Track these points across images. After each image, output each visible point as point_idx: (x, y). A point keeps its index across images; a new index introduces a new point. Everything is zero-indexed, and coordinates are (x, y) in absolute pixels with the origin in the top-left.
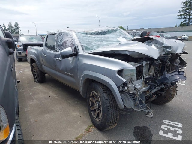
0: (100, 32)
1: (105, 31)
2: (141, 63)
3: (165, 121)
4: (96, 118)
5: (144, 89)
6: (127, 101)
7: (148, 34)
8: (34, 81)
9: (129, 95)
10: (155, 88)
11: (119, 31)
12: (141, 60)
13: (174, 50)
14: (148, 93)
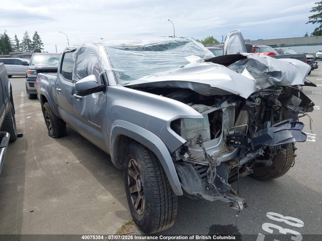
0: (154, 46)
1: (163, 44)
2: (217, 107)
3: (270, 215)
4: (137, 209)
5: (224, 156)
6: (191, 180)
7: (255, 50)
8: (47, 134)
9: (195, 169)
10: (245, 155)
11: (190, 43)
12: (219, 100)
13: (288, 78)
14: (233, 163)
